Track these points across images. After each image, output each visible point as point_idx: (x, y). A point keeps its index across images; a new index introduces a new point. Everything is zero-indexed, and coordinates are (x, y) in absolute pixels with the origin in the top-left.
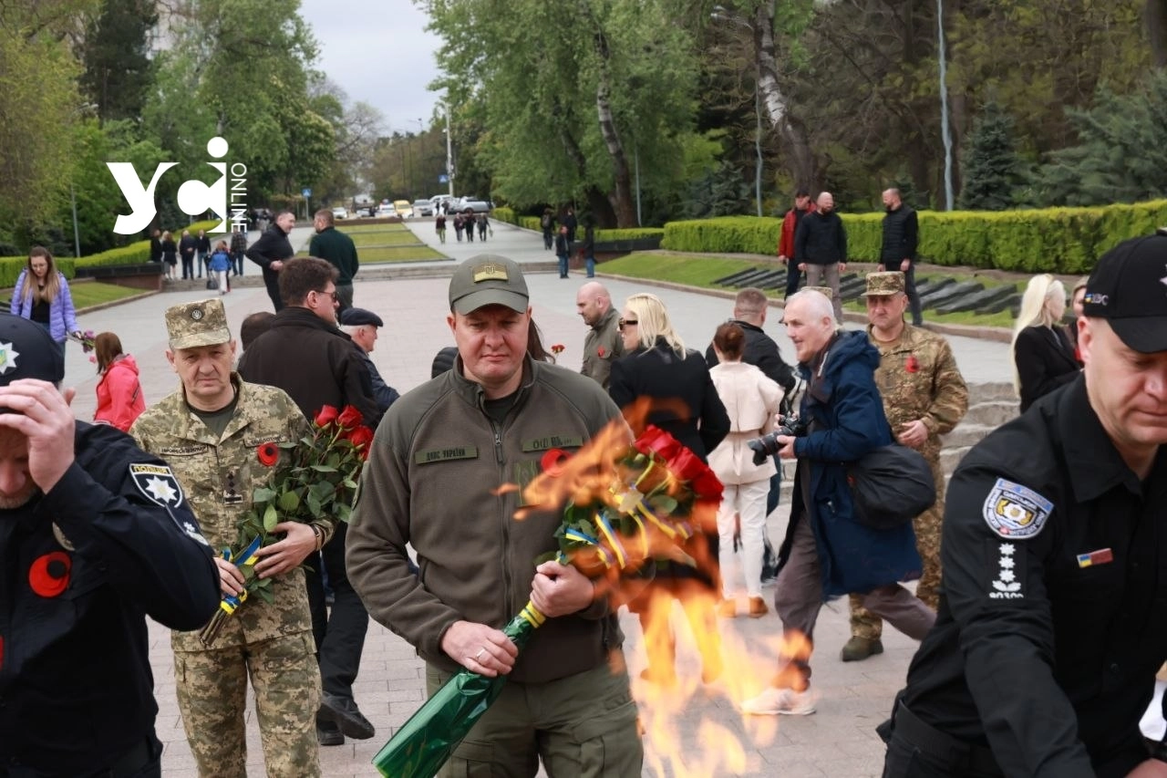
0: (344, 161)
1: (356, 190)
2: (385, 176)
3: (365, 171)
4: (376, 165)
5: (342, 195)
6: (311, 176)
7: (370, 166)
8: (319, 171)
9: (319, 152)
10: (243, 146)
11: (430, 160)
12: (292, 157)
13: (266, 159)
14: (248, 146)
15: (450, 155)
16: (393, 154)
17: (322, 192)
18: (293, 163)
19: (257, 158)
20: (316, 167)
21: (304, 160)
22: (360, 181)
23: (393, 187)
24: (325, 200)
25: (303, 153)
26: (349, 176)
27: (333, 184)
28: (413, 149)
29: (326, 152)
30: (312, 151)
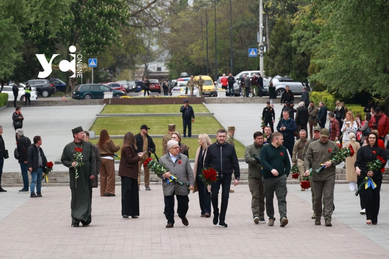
0: (135, 26)
1: (149, 57)
2: (184, 44)
3: (161, 36)
4: (173, 30)
5: (133, 63)
6: (97, 42)
7: (167, 31)
8: (108, 38)
9: (110, 15)
10: (21, 8)
11: (237, 29)
12: (78, 20)
13: (47, 24)
14: (28, 10)
15: (261, 25)
16: (196, 18)
17: (111, 59)
18: (79, 27)
19: (37, 23)
20: (105, 32)
21: (91, 25)
22: (155, 48)
23: (193, 57)
24: (112, 69)
25: (91, 16)
26: (141, 41)
27: (123, 52)
28: (219, 15)
29: (117, 15)
30: (101, 14)
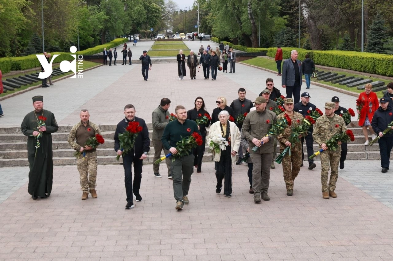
0: (164, 19)
1: (167, 28)
2: (177, 24)
3: (170, 22)
4: (174, 21)
5: (163, 30)
6: (153, 24)
7: (172, 21)
8: (156, 23)
9: (156, 16)
10: (132, 14)
11: (192, 20)
12: (148, 18)
13: (139, 19)
14: (134, 15)
15: (198, 19)
16: (180, 17)
17: (157, 29)
18: (148, 20)
19: (136, 19)
20: (155, 21)
21: (151, 19)
22: (169, 26)
23: (179, 28)
24: (157, 31)
25: (151, 17)
26: (165, 24)
27: (160, 27)
28: (187, 16)
29: (158, 16)
30: (154, 16)
